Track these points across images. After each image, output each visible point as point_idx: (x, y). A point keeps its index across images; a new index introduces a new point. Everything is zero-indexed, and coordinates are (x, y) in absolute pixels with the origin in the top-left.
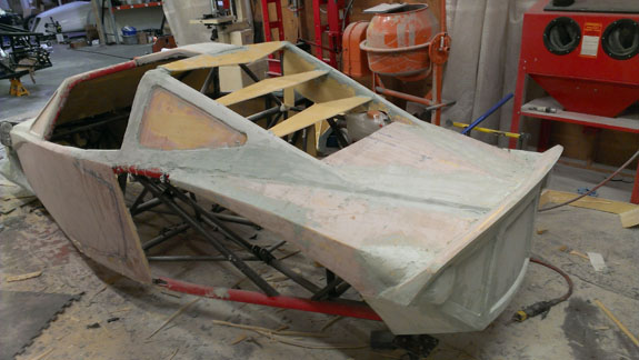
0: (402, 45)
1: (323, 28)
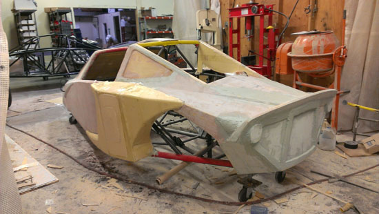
0: (315, 53)
1: (265, 47)
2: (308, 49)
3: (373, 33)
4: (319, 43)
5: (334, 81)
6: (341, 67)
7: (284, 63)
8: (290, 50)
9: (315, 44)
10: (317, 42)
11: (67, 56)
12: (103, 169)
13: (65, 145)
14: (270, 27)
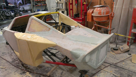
0: (102, 15)
1: (83, 11)
2: (100, 13)
3: (123, 7)
4: (104, 11)
5: (109, 24)
6: (112, 20)
7: (90, 17)
8: (93, 12)
9: (102, 11)
10: (103, 10)
11: (3, 13)
12: (23, 67)
13: (5, 55)
14: (85, 3)
